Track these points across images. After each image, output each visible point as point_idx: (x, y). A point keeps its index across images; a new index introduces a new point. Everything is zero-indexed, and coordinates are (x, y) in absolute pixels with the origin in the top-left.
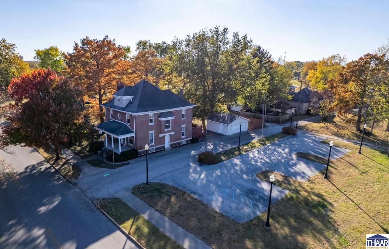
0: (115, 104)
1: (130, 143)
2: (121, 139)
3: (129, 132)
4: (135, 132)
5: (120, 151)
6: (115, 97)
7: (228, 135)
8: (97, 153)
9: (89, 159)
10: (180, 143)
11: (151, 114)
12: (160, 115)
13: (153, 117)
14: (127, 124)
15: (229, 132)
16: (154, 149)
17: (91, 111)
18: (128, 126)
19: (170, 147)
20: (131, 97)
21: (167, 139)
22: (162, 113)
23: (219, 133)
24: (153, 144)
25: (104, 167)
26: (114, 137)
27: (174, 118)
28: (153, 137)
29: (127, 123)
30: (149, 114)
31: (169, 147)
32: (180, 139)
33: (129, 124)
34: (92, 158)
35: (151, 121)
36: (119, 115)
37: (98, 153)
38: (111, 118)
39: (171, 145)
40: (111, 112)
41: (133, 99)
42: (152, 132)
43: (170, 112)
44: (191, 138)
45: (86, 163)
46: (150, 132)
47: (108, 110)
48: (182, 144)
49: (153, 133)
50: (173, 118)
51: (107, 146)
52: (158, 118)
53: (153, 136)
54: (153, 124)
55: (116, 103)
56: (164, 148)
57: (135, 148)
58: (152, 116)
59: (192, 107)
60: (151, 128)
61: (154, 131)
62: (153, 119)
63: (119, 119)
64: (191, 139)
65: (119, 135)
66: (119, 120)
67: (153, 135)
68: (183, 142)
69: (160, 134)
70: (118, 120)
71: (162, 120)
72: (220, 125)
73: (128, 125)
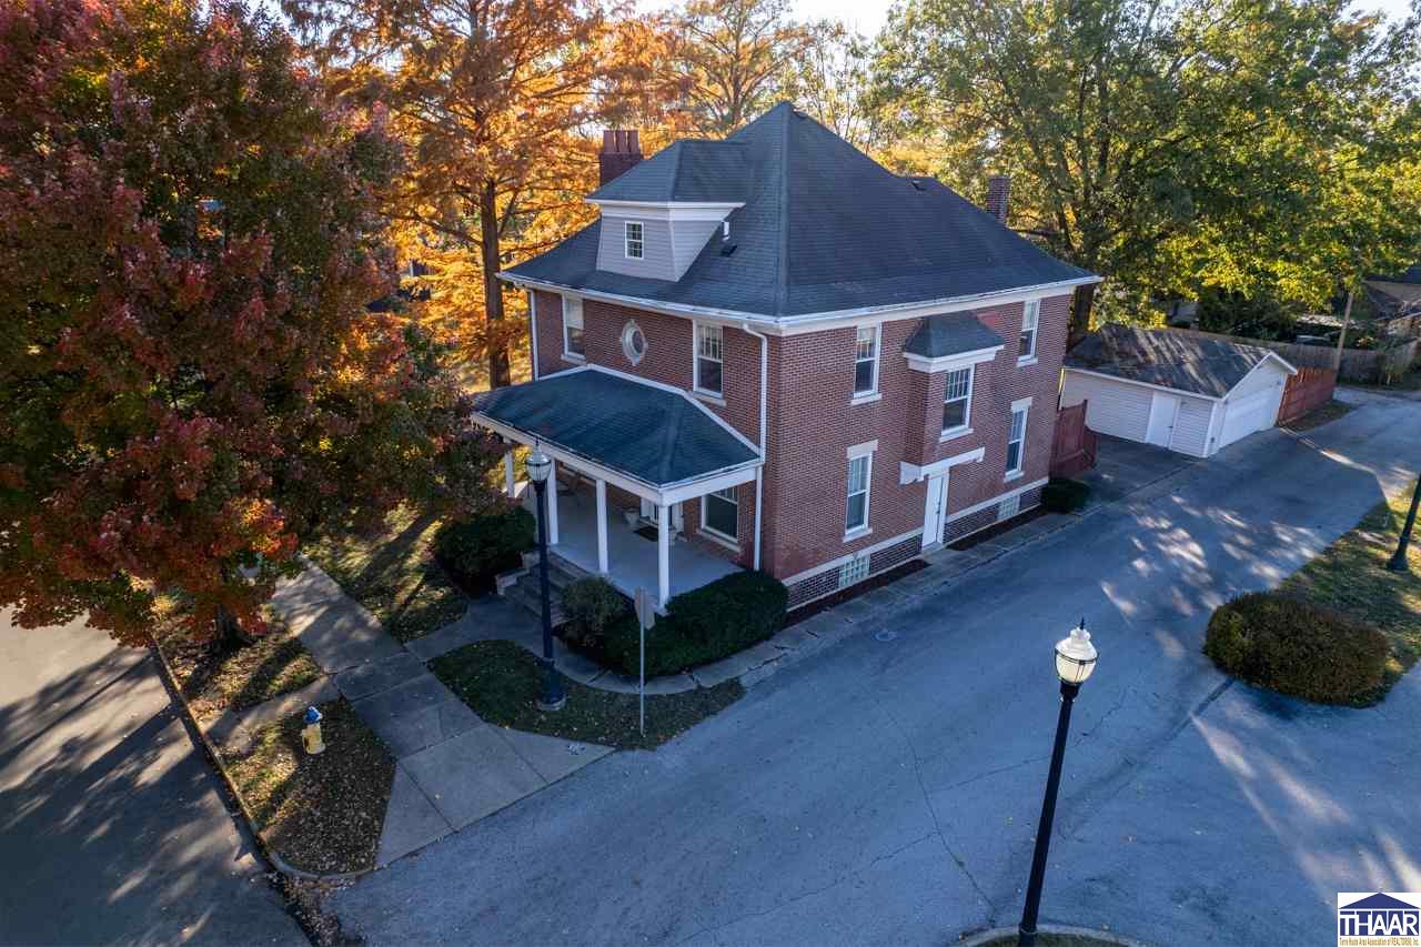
0: (603, 264)
1: (709, 523)
2: (671, 508)
3: (724, 454)
4: (763, 453)
5: (665, 594)
6: (606, 213)
7: (1204, 456)
8: (494, 589)
9: (441, 643)
10: (994, 511)
11: (868, 322)
12: (921, 337)
13: (878, 349)
14: (697, 396)
15: (1213, 440)
16: (867, 561)
17: (436, 316)
18: (706, 411)
19: (945, 541)
20: (714, 213)
21: (936, 496)
22: (926, 323)
23: (1147, 440)
24: (864, 529)
25: (562, 728)
26: (610, 487)
27: (991, 357)
28: (863, 487)
29: (695, 388)
30: (861, 324)
31: (940, 541)
32: (996, 488)
33: (716, 397)
34: (468, 630)
35: (863, 378)
36: (627, 338)
37: (501, 593)
38: (568, 355)
39: (951, 529)
40: (573, 319)
41: (734, 217)
42: (862, 452)
43: (969, 317)
44: (1045, 480)
45: (428, 676)
46: (855, 452)
47: (548, 304)
48: (1000, 520)
49: (865, 459)
50: (988, 355)
51: (554, 539)
52: (906, 355)
53: (864, 478)
54: (871, 395)
55: (613, 256)
56: (918, 553)
57: (757, 566)
58: (872, 345)
59: (1071, 291)
60: (858, 426)
61: (874, 445)
62: (877, 358)
63: (635, 360)
64: (1044, 489)
65: (660, 482)
66: (630, 372)
67: (864, 469)
68: (1008, 504)
69: (905, 466)
70: (629, 369)
71: (932, 370)
72: (1156, 398)
73: (707, 404)
